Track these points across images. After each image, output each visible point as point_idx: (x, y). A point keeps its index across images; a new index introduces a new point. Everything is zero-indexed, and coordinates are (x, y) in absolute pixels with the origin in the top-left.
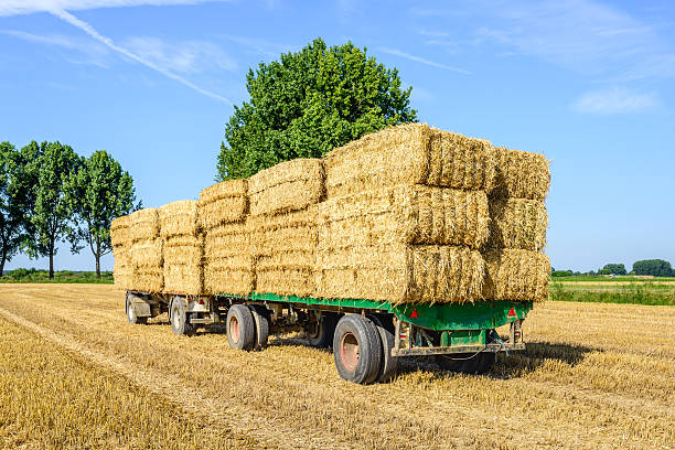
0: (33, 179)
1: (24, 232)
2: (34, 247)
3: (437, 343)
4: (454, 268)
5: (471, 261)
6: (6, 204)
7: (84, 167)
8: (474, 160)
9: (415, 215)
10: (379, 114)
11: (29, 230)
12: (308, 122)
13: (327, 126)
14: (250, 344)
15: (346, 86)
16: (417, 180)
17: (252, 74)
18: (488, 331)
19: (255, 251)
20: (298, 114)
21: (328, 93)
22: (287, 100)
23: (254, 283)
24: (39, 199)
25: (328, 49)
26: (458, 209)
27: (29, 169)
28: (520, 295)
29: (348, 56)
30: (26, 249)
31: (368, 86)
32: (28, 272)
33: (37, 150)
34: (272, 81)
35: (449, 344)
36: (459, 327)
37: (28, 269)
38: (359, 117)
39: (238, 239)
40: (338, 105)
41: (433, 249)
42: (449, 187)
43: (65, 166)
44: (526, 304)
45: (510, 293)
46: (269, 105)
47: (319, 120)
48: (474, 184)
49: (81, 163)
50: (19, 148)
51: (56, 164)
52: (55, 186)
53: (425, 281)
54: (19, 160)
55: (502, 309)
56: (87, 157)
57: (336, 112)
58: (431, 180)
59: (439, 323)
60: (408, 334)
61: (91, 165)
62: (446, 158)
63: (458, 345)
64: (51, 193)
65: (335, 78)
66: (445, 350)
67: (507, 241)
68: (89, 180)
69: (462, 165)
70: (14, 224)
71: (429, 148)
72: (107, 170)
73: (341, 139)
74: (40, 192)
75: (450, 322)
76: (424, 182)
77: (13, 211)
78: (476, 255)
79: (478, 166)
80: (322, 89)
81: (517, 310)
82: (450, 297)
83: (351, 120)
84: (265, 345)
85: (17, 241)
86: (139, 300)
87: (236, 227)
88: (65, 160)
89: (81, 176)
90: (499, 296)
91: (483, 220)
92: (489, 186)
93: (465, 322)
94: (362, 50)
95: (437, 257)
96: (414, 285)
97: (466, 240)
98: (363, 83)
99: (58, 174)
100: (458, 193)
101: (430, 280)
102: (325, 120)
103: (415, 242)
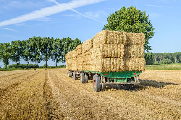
0: (63, 46)
1: (61, 57)
2: (63, 60)
3: (113, 81)
4: (115, 63)
5: (120, 61)
6: (58, 51)
7: (73, 42)
8: (120, 37)
9: (103, 51)
10: (139, 23)
11: (62, 57)
12: (121, 27)
13: (125, 27)
14: (84, 82)
15: (131, 17)
16: (104, 43)
17: (108, 17)
18: (128, 79)
19: (83, 60)
20: (119, 25)
21: (126, 19)
22: (116, 22)
23: (83, 68)
24: (64, 50)
25: (126, 9)
26: (115, 49)
27: (62, 44)
28: (136, 69)
29: (131, 9)
30: (61, 61)
31: (136, 16)
32: (62, 66)
33: (64, 39)
34: (112, 18)
35: (116, 82)
36: (119, 78)
37: (63, 65)
38: (134, 24)
39: (81, 58)
40: (128, 22)
41: (109, 59)
42: (113, 44)
43: (70, 42)
44: (139, 72)
45: (133, 69)
46: (111, 24)
47: (123, 26)
48: (120, 43)
49: (73, 41)
50: (61, 39)
51: (68, 42)
52: (67, 47)
53: (107, 67)
54: (61, 42)
55: (132, 73)
56: (74, 40)
57: (128, 23)
58: (107, 43)
59: (113, 76)
60: (104, 79)
61: (75, 41)
62: (111, 37)
63: (119, 82)
64: (67, 48)
65: (127, 15)
66: (115, 83)
67: (132, 56)
68: (74, 45)
69: (116, 39)
70: (59, 55)
71: (107, 35)
72: (78, 42)
73: (129, 30)
74: (64, 48)
75: (116, 76)
76: (106, 43)
77: (60, 53)
78: (122, 60)
79: (121, 38)
80: (125, 19)
81: (137, 73)
82: (114, 70)
83: (132, 25)
84: (88, 82)
85: (60, 59)
86: (70, 72)
87: (81, 55)
88: (70, 41)
89: (73, 44)
90: (130, 70)
91: (122, 51)
92: (125, 43)
93: (121, 76)
94: (135, 7)
95: (110, 61)
96: (104, 68)
97: (118, 56)
98: (135, 15)
99: (68, 44)
100: (115, 45)
101: (108, 66)
102: (125, 26)
103: (104, 57)
